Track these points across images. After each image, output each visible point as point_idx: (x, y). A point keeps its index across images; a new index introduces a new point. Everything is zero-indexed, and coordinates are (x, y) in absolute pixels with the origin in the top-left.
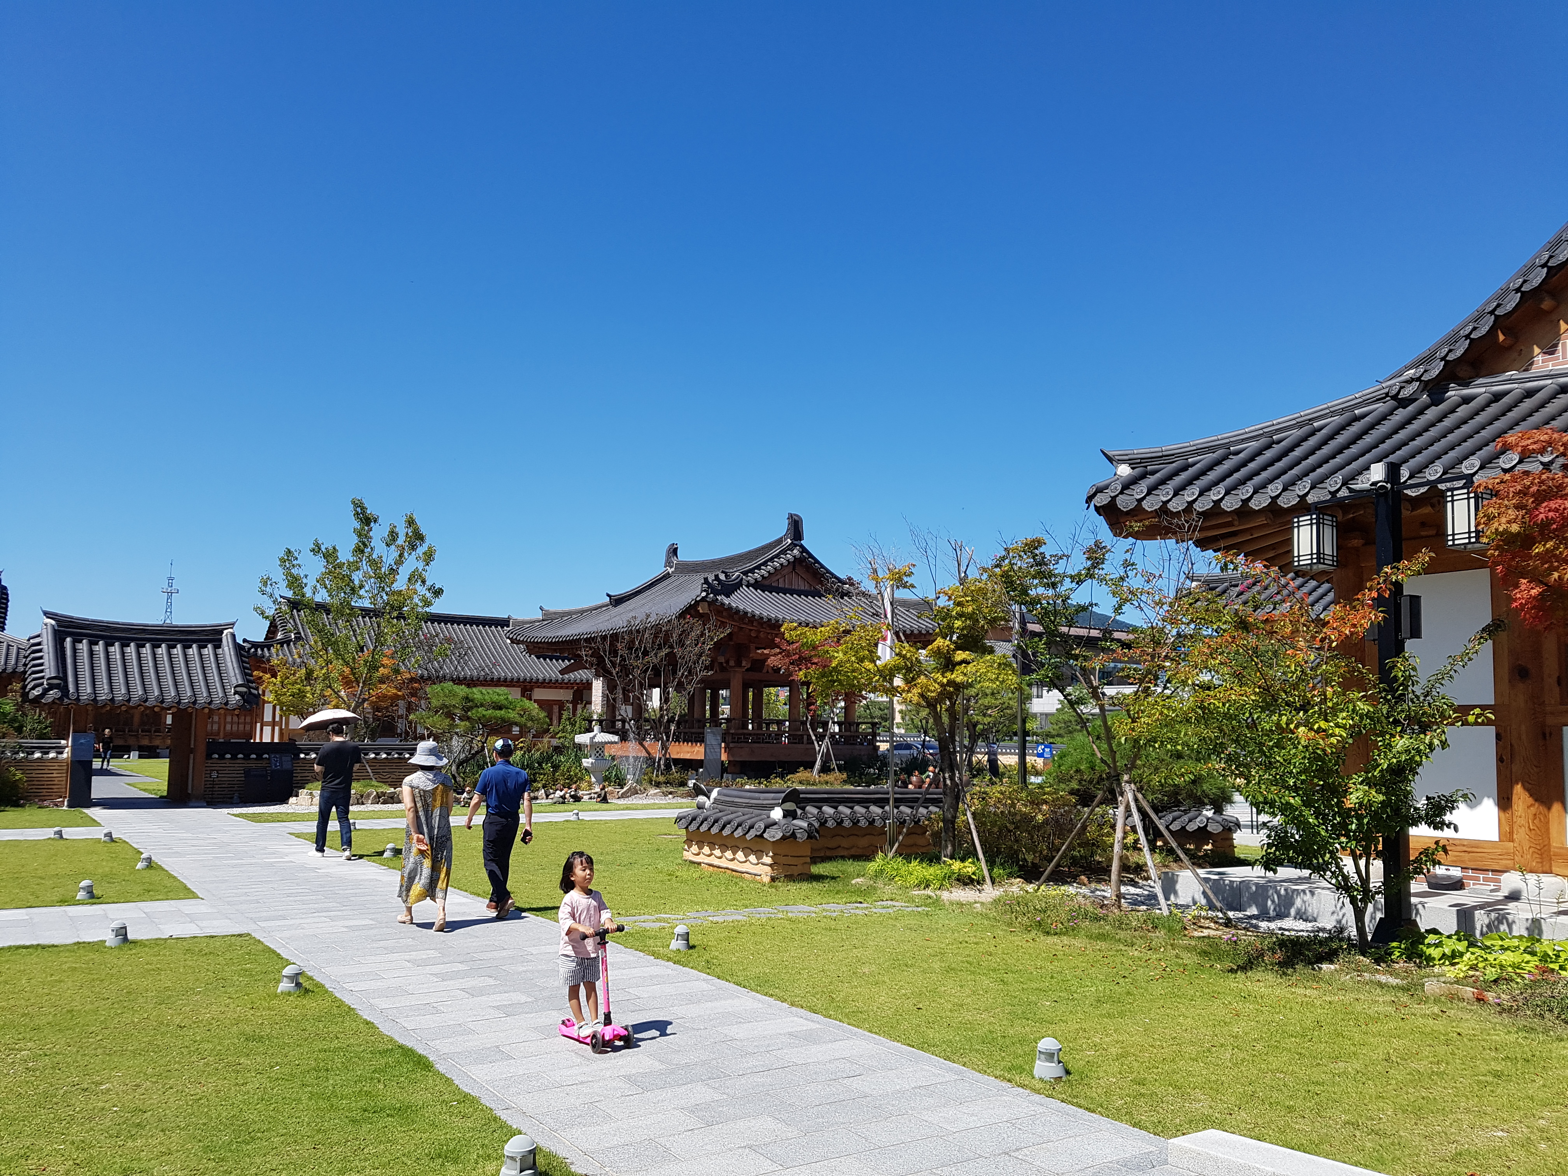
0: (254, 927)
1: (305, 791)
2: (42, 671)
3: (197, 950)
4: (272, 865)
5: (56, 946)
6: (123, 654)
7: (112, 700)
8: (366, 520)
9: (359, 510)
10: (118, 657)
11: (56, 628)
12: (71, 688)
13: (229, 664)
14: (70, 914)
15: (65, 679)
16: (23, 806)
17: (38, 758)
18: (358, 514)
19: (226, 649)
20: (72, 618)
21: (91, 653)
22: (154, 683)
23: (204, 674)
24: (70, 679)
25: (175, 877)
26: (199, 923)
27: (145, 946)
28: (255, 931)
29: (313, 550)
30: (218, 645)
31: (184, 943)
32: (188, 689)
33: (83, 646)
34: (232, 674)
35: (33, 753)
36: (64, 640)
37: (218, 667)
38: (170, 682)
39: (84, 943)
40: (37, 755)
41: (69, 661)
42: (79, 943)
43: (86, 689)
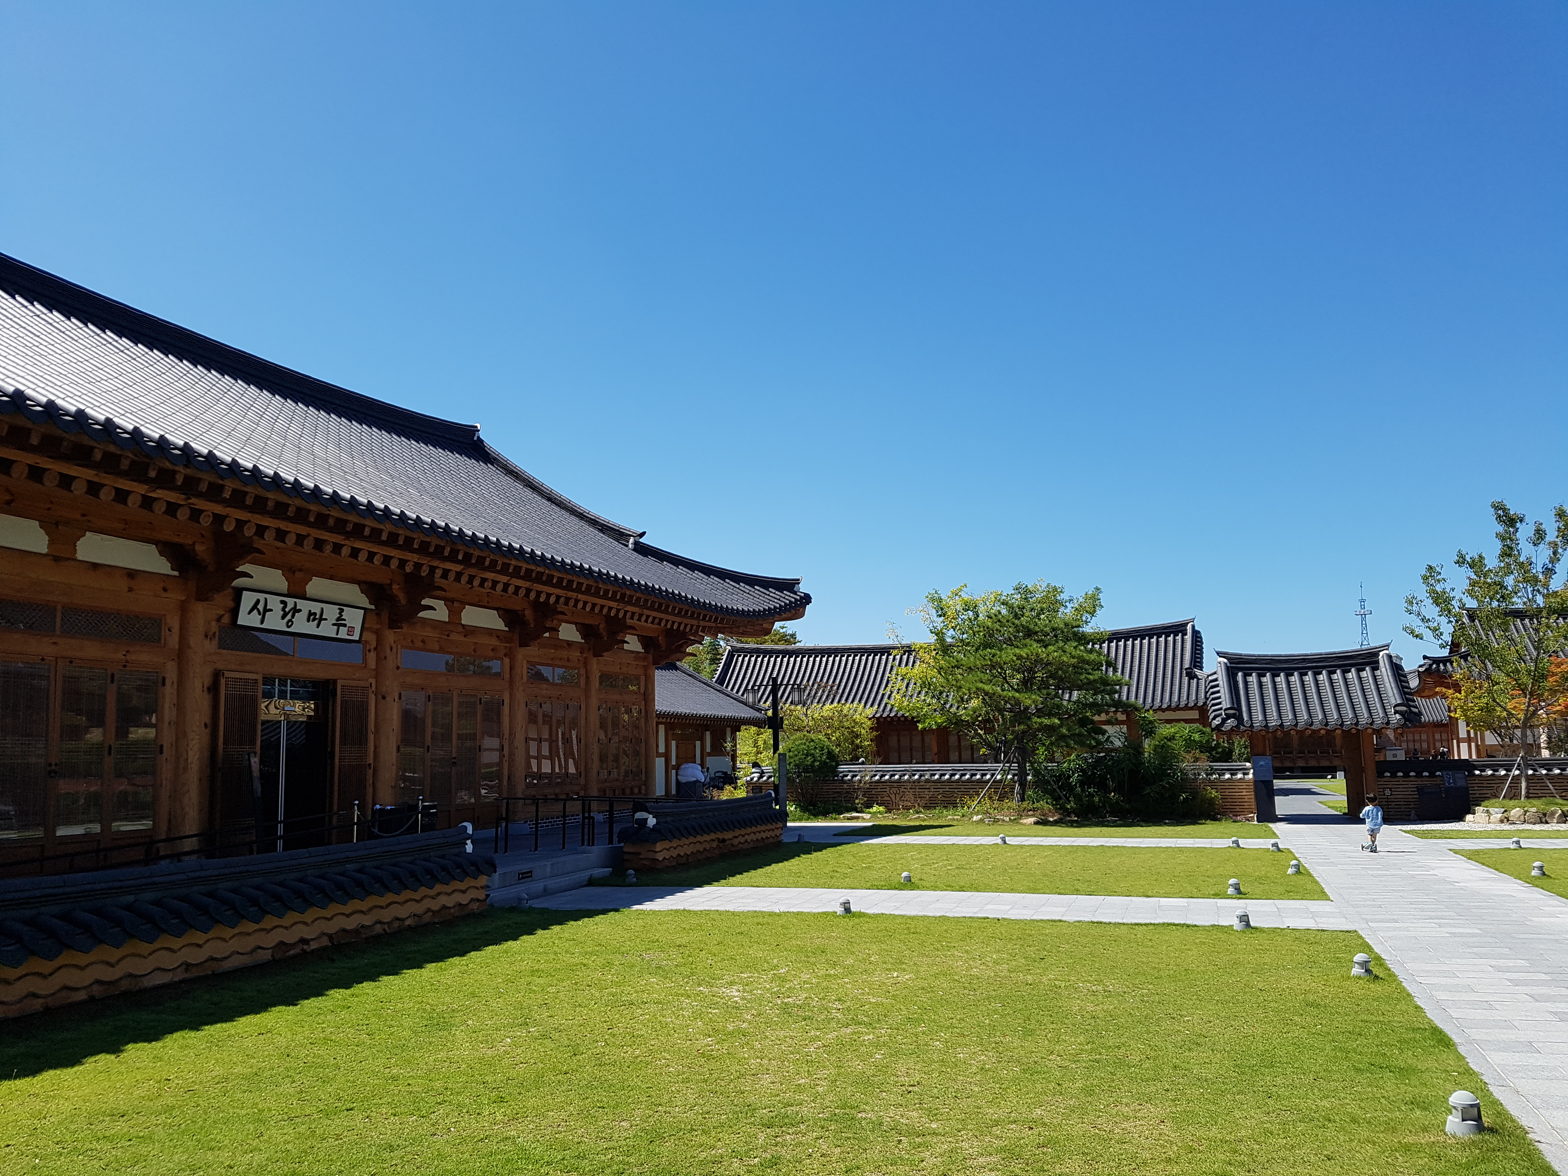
0: (1364, 925)
1: (1481, 808)
2: (1220, 703)
3: (1305, 938)
4: (1413, 876)
5: (1197, 926)
6: (1288, 683)
7: (1281, 725)
8: (1510, 521)
9: (1500, 512)
10: (1284, 686)
11: (1229, 665)
12: (1245, 716)
13: (1388, 685)
14: (1219, 905)
15: (1239, 709)
16: (1219, 820)
17: (1228, 779)
18: (1500, 517)
19: (1383, 670)
20: (1241, 655)
21: (1261, 685)
22: (1318, 708)
23: (1364, 696)
24: (1244, 708)
25: (1317, 882)
26: (1318, 919)
27: (1264, 932)
28: (1362, 929)
29: (1457, 562)
30: (1375, 667)
31: (1297, 933)
32: (1350, 712)
33: (1253, 679)
34: (1391, 694)
35: (1224, 774)
36: (1237, 675)
37: (1378, 689)
38: (1333, 706)
39: (1219, 926)
40: (1227, 776)
41: (1242, 692)
42: (1215, 925)
43: (1258, 716)
